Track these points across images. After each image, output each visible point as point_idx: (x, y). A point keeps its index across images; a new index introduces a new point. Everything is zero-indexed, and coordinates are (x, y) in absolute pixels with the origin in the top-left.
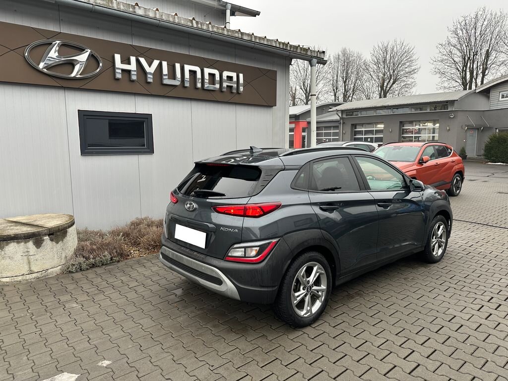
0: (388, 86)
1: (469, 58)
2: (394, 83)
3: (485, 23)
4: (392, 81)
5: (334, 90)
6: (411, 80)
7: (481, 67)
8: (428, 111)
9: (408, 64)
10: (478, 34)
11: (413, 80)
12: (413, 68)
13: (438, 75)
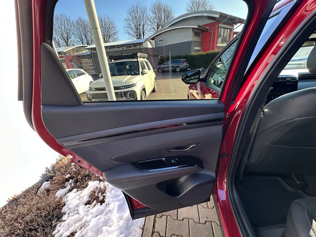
0: (107, 40)
1: (137, 27)
2: (109, 38)
3: (141, 11)
4: (108, 37)
5: (81, 41)
6: (116, 37)
7: (142, 32)
8: (133, 48)
9: (113, 29)
10: (139, 15)
11: (117, 37)
12: (116, 31)
13: (128, 34)
